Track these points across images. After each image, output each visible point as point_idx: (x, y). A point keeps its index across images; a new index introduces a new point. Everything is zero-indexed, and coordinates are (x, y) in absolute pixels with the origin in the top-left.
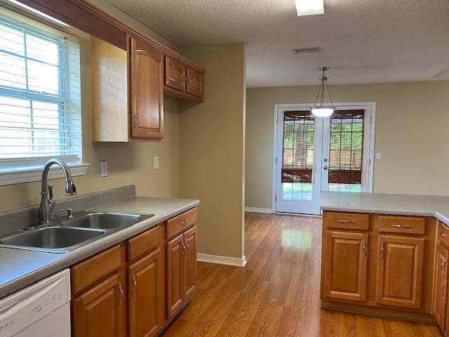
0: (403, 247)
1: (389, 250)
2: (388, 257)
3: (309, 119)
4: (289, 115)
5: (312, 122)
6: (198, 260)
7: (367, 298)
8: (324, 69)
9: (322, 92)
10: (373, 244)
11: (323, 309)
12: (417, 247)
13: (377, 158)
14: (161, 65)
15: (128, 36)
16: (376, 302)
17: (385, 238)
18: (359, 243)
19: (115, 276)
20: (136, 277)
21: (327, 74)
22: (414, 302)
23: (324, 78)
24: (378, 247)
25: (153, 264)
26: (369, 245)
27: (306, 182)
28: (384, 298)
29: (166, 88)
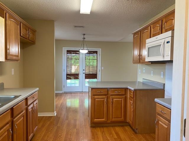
0: (118, 99)
1: (114, 101)
2: (114, 103)
3: (77, 54)
4: (69, 52)
5: (78, 55)
6: (38, 116)
7: (107, 120)
8: (84, 35)
9: (83, 43)
10: (109, 100)
11: (91, 127)
12: (123, 99)
13: (102, 69)
14: (19, 26)
15: (5, 12)
16: (110, 121)
17: (112, 97)
18: (104, 100)
19: (8, 125)
20: (16, 124)
21: (85, 36)
22: (122, 119)
23: (84, 38)
24: (110, 100)
25: (22, 118)
26: (107, 100)
27: (76, 79)
28: (113, 119)
29: (21, 37)
